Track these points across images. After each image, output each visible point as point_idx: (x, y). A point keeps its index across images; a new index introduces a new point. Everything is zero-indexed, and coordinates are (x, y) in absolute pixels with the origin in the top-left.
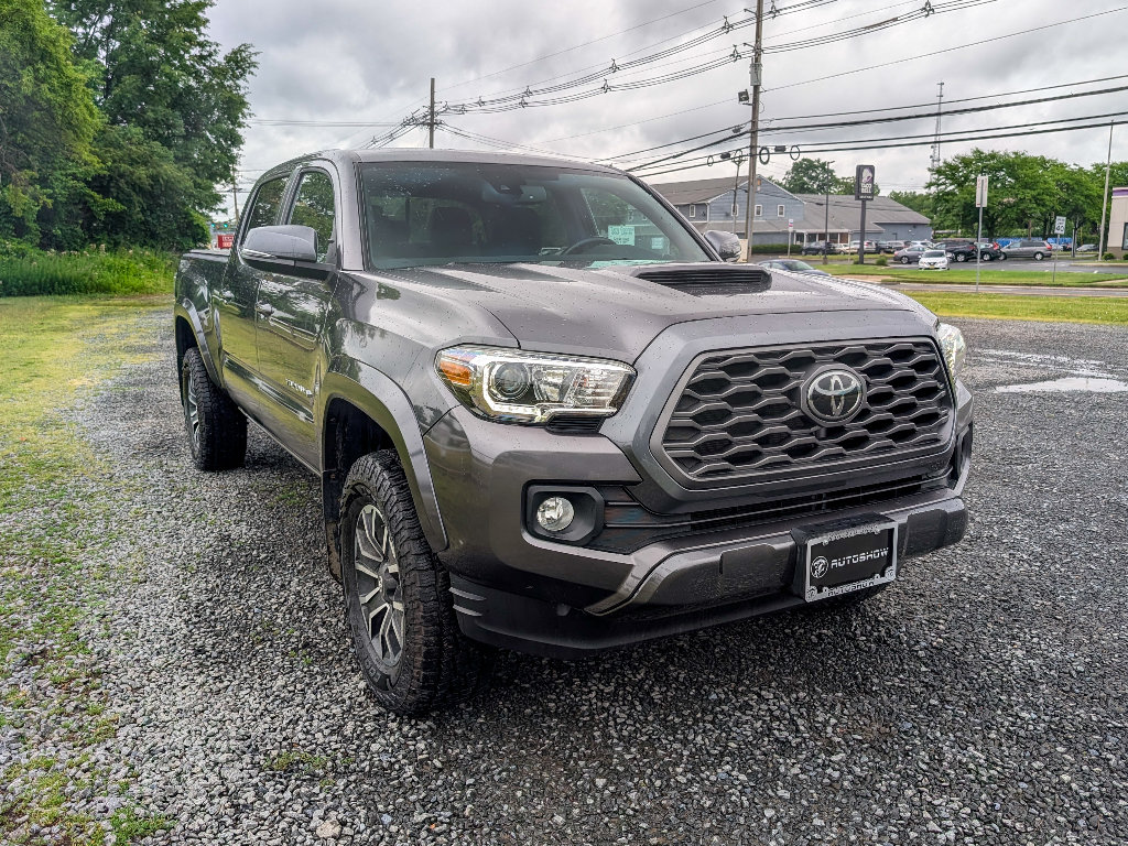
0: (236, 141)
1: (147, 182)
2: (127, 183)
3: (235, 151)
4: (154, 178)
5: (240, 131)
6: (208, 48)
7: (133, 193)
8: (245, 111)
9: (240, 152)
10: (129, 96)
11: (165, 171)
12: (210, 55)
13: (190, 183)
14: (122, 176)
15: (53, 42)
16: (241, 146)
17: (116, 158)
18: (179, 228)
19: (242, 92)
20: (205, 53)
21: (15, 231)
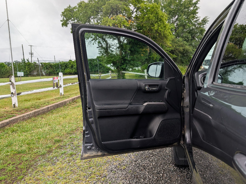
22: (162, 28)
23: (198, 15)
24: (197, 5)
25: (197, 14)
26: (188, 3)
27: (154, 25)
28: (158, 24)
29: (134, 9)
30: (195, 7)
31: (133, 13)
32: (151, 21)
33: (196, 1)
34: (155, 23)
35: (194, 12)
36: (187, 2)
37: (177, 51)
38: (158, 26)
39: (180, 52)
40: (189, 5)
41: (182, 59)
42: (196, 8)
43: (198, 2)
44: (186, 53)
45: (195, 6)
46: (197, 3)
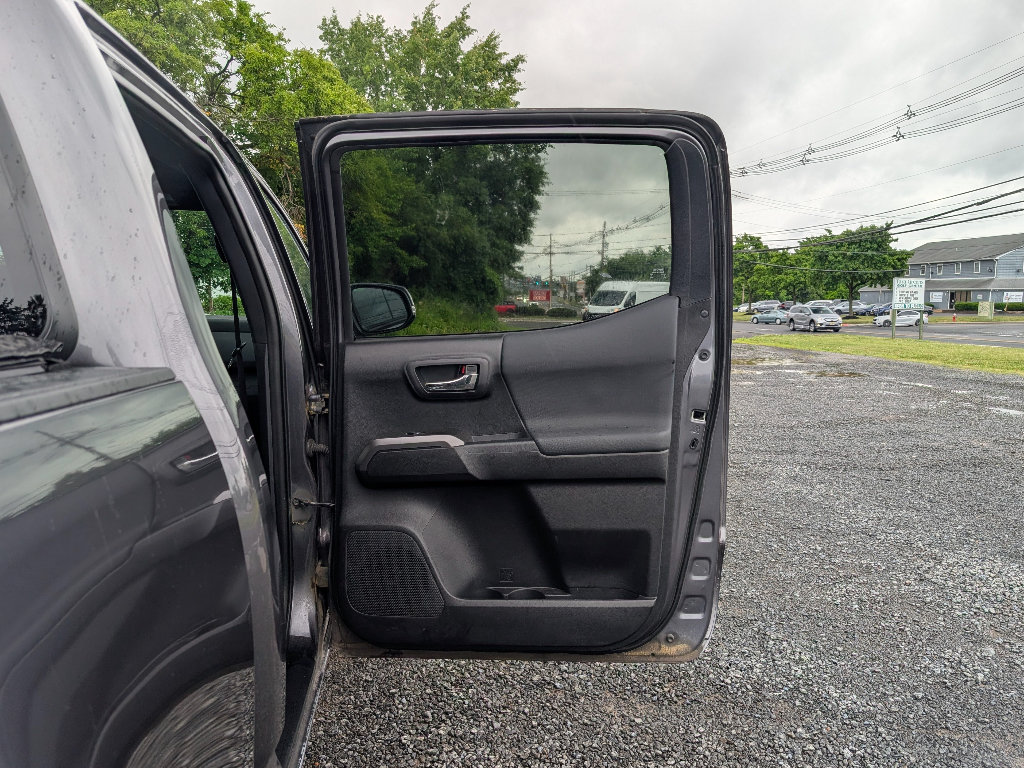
0: (532, 206)
1: (450, 242)
2: (432, 242)
3: (532, 215)
4: (457, 239)
5: (537, 198)
7: (438, 252)
8: (545, 180)
9: (537, 216)
10: (446, 169)
11: (465, 232)
13: (488, 244)
14: (429, 236)
16: (538, 211)
17: (426, 222)
18: (475, 282)
19: (542, 163)
24: (516, 76)
26: (478, 63)
29: (229, 62)
30: (506, 81)
31: (228, 77)
32: (286, 117)
33: (512, 60)
35: (504, 102)
36: (474, 58)
37: (429, 244)
39: (441, 247)
40: (485, 72)
41: (452, 274)
42: (508, 85)
43: (520, 66)
44: (465, 252)
45: (510, 79)
46: (516, 66)
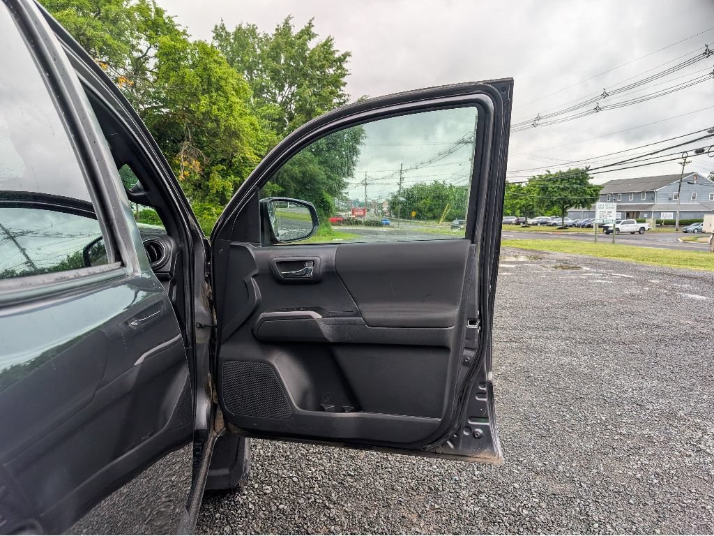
0: (356, 152)
1: (299, 175)
2: (288, 175)
3: (355, 158)
4: (304, 173)
5: (358, 147)
6: (343, 98)
7: (291, 181)
8: (363, 135)
9: (358, 159)
11: (310, 169)
12: (344, 102)
13: (325, 177)
15: (226, 79)
16: (359, 155)
20: (342, 101)
21: (220, 202)
22: (222, 110)
23: (345, 90)
24: (345, 65)
25: (342, 88)
26: (319, 56)
27: (199, 100)
28: (211, 97)
29: (149, 48)
31: (148, 59)
32: (187, 87)
33: (342, 55)
34: (203, 94)
35: (336, 82)
36: (317, 53)
37: (285, 176)
38: (211, 102)
39: (293, 178)
40: (324, 62)
42: (339, 71)
43: (347, 59)
44: (309, 182)
45: (340, 67)
46: (344, 59)
